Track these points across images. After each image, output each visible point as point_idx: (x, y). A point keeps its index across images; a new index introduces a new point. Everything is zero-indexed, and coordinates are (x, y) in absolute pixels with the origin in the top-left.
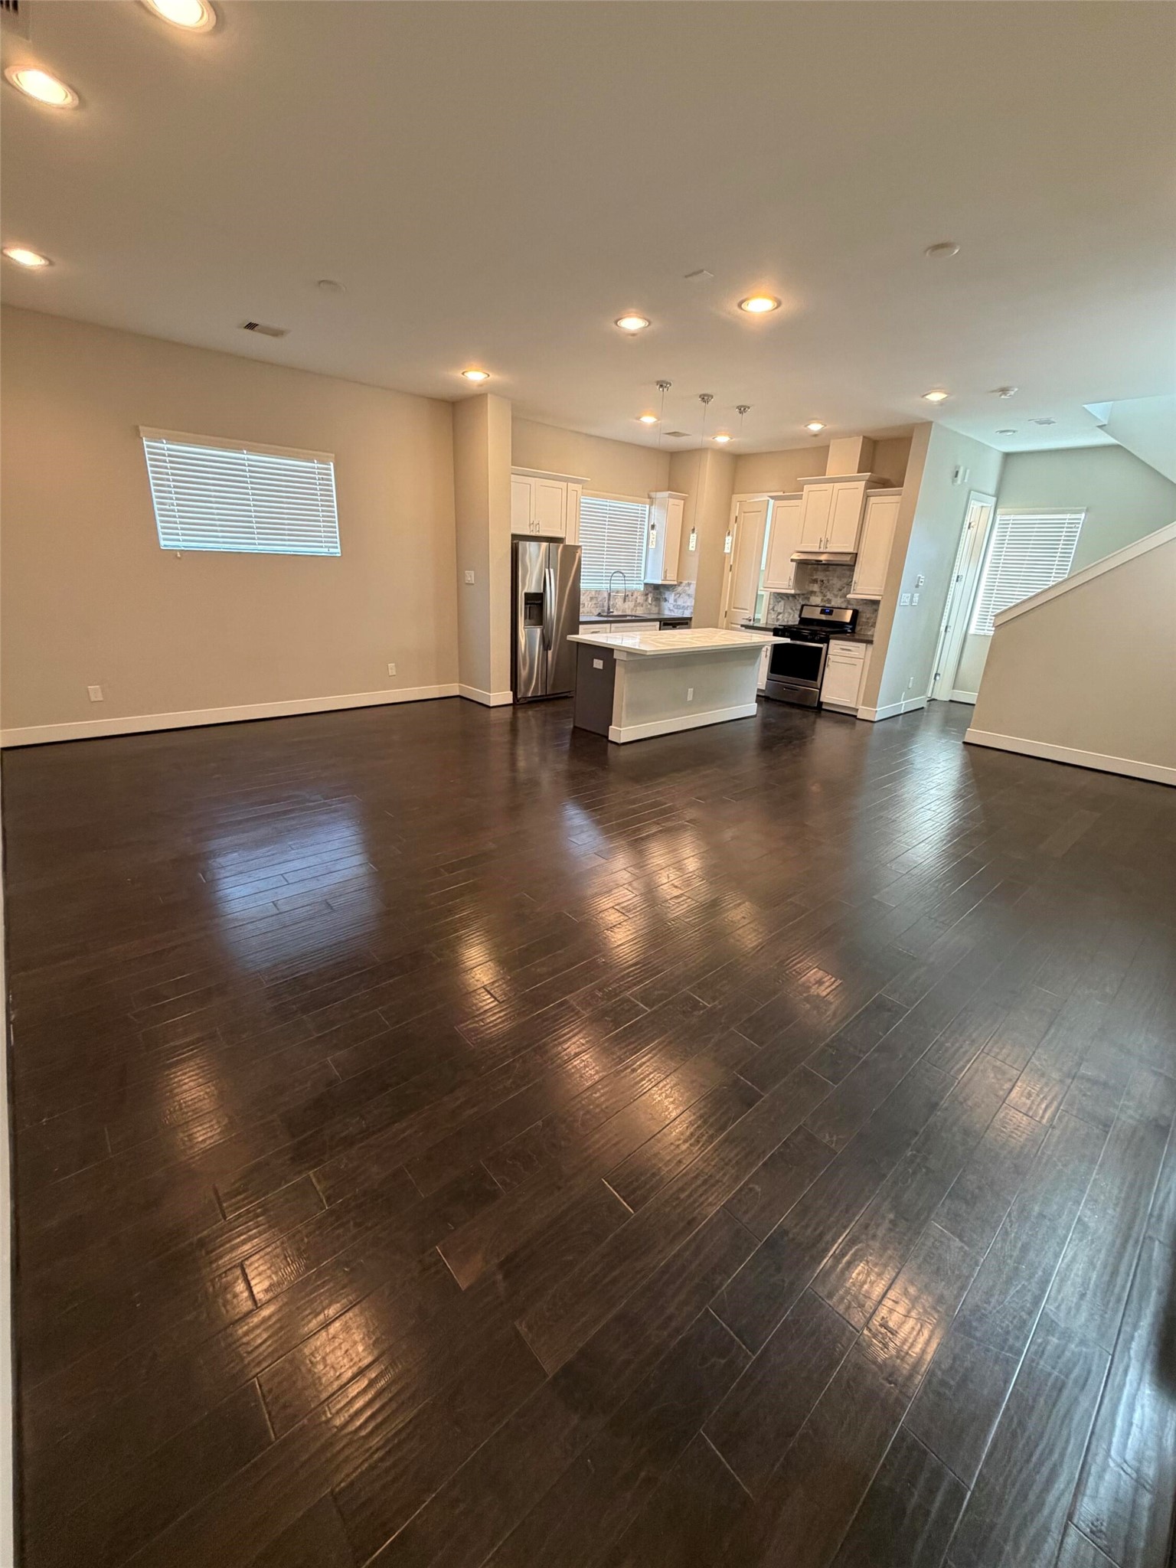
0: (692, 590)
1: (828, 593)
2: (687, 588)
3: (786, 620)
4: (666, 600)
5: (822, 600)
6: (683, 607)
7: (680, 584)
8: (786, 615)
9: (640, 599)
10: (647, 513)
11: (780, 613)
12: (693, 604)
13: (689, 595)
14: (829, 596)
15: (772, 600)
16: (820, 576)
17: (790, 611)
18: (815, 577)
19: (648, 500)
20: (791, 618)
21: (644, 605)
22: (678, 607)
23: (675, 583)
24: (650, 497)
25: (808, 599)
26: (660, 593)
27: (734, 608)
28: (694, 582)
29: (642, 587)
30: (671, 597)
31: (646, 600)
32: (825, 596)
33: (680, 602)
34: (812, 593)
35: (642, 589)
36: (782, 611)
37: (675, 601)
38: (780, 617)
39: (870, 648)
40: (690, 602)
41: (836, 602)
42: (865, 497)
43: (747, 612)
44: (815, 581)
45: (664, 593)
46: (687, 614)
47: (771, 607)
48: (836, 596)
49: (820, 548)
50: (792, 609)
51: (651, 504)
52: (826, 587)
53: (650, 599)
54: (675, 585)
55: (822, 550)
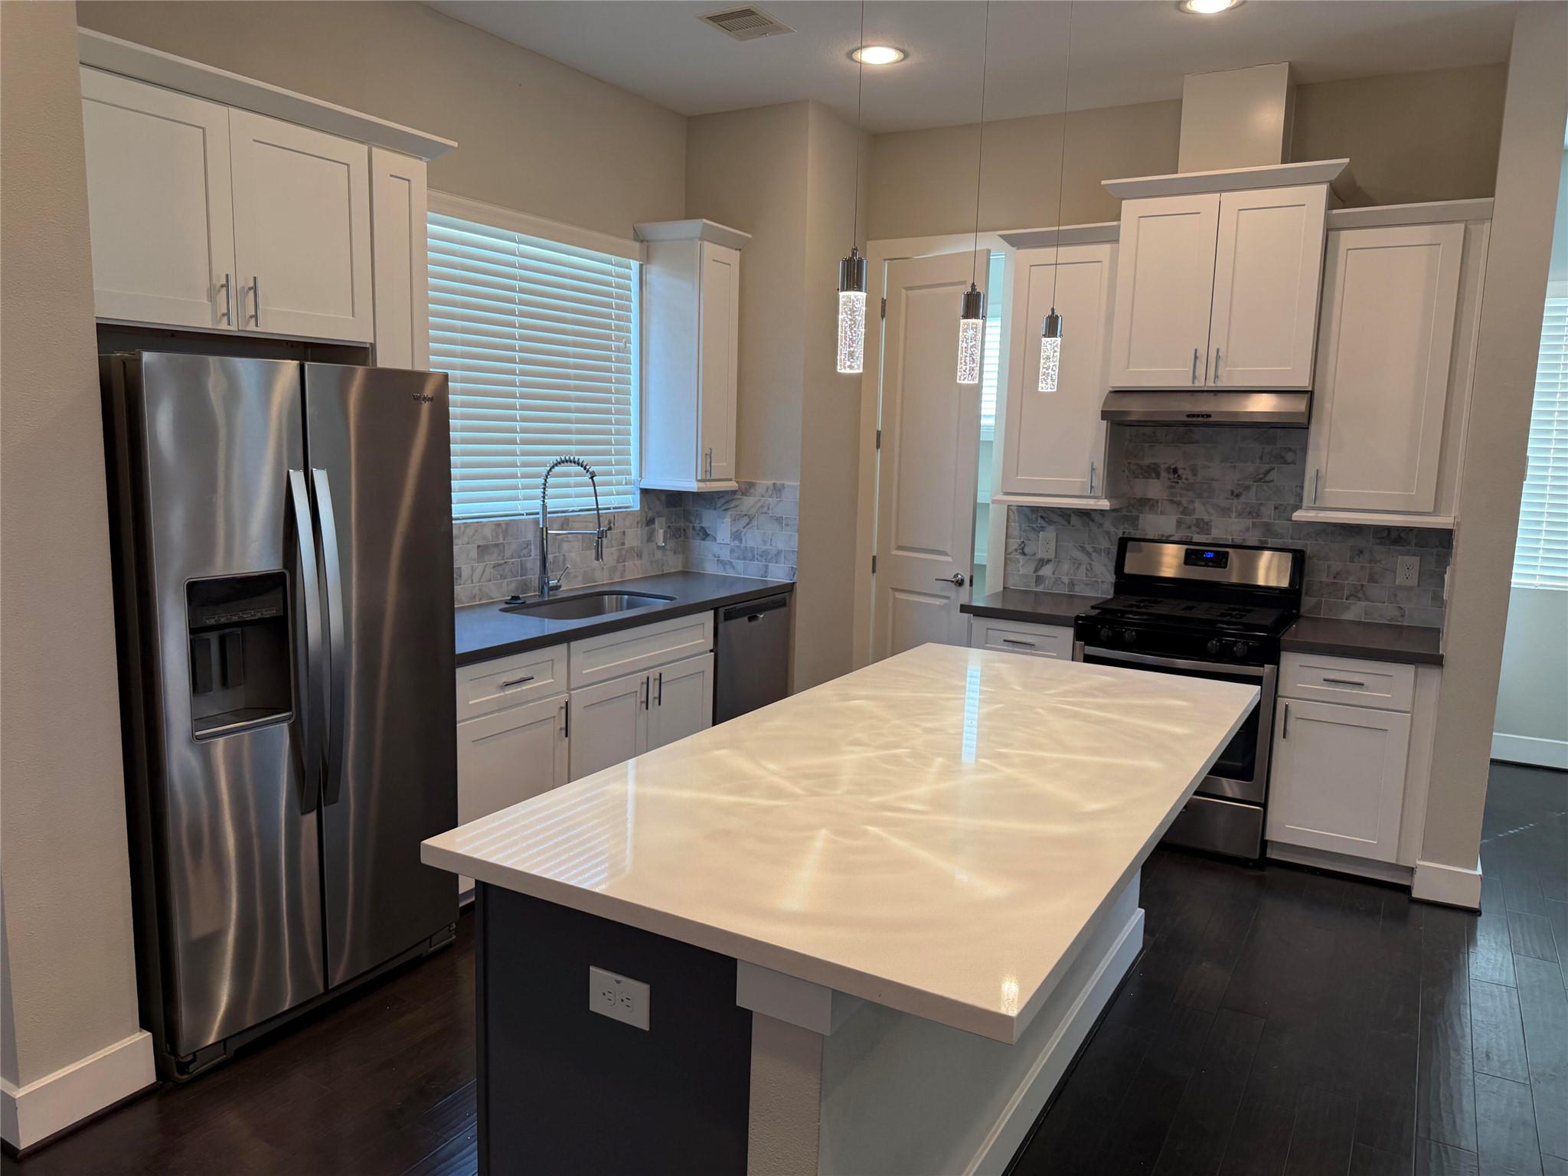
0: (788, 505)
1: (1198, 505)
2: (772, 501)
3: (1066, 579)
4: (705, 535)
5: (1179, 523)
6: (766, 553)
7: (747, 489)
8: (1066, 566)
9: (634, 537)
10: (634, 284)
11: (1042, 562)
12: (794, 543)
13: (779, 520)
14: (1200, 511)
15: (1015, 525)
16: (1165, 456)
17: (1079, 555)
18: (1148, 461)
19: (637, 245)
20: (1082, 574)
21: (645, 556)
22: (748, 555)
23: (732, 485)
24: (640, 238)
25: (1134, 521)
26: (687, 516)
27: (900, 548)
28: (793, 483)
29: (633, 502)
30: (723, 528)
31: (650, 538)
32: (1186, 511)
33: (753, 539)
34: (1146, 503)
35: (637, 507)
36: (1051, 555)
37: (737, 536)
38: (1047, 571)
39: (1431, 677)
40: (786, 540)
41: (1226, 528)
42: (1325, 230)
43: (949, 559)
44: (1153, 471)
45: (699, 516)
46: (778, 575)
47: (1014, 544)
48: (1225, 512)
49: (1194, 377)
50: (1083, 549)
51: (646, 258)
52: (1189, 487)
53: (660, 534)
54: (734, 492)
55: (1200, 384)
